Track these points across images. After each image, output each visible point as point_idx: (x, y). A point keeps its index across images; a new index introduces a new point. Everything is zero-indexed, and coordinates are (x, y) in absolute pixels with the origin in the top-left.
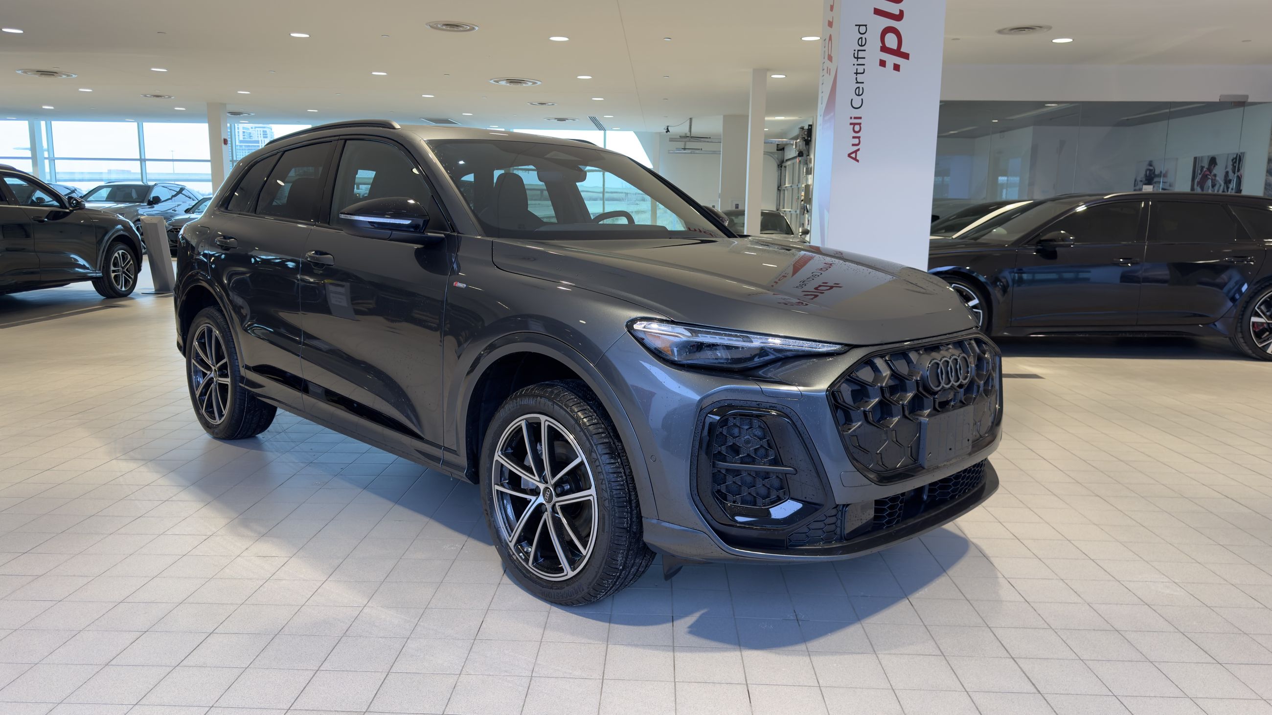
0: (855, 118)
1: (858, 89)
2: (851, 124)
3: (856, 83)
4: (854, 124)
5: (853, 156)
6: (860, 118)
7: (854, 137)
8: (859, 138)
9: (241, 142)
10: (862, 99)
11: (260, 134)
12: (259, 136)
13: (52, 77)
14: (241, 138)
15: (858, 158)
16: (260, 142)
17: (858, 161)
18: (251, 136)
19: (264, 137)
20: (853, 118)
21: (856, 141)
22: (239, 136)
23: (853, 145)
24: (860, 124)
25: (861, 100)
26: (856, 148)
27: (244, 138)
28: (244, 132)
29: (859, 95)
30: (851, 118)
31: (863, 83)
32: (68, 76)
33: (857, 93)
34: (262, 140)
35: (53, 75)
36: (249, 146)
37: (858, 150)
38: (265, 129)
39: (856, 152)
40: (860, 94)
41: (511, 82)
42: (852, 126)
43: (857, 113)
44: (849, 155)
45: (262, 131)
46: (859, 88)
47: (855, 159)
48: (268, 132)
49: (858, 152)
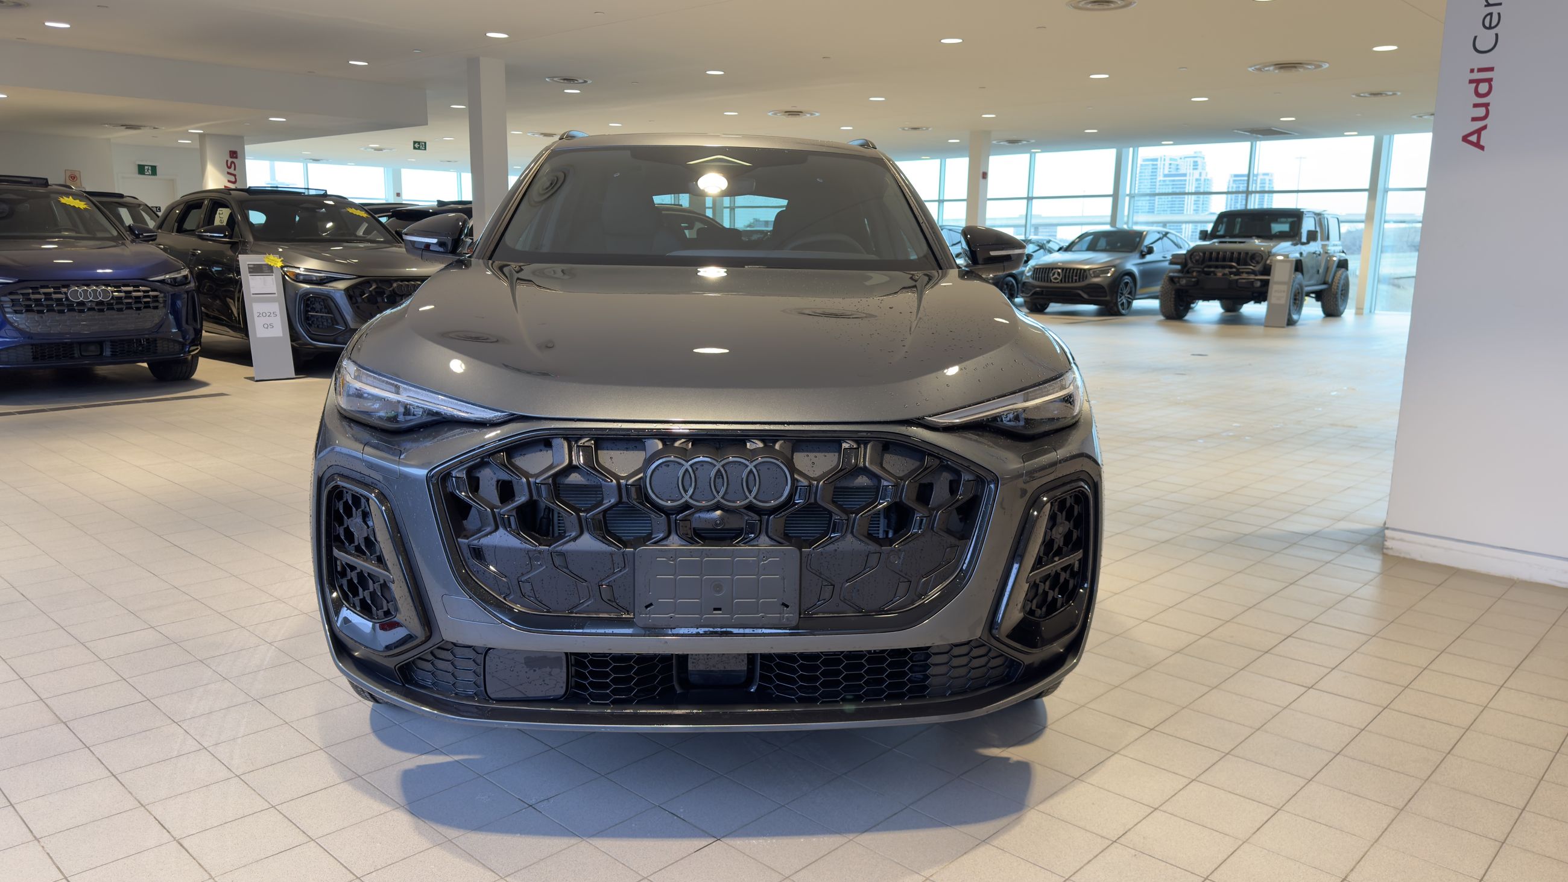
0: (1480, 70)
1: (1489, 17)
2: (1471, 81)
3: (1486, 6)
4: (1478, 82)
5: (1474, 138)
6: (1491, 69)
7: (1476, 106)
8: (1486, 105)
9: (1166, 176)
10: (1497, 35)
11: (1190, 166)
12: (1188, 167)
13: (798, 116)
14: (1166, 172)
15: (1482, 143)
16: (1188, 175)
17: (1482, 148)
18: (1177, 169)
19: (1194, 169)
20: (1476, 70)
21: (1481, 112)
22: (1164, 168)
23: (1474, 119)
24: (1489, 81)
25: (1495, 36)
26: (1479, 124)
27: (1169, 171)
28: (1170, 164)
29: (1490, 28)
30: (1472, 71)
31: (1500, 4)
32: (812, 114)
33: (1487, 25)
34: (1190, 173)
35: (799, 115)
36: (1174, 181)
37: (1485, 127)
38: (1196, 159)
39: (1479, 132)
40: (1493, 25)
41: (1281, 68)
42: (1474, 85)
43: (1484, 61)
44: (1465, 139)
45: (1192, 162)
46: (1491, 14)
47: (1478, 145)
48: (1199, 163)
49: (1483, 133)
